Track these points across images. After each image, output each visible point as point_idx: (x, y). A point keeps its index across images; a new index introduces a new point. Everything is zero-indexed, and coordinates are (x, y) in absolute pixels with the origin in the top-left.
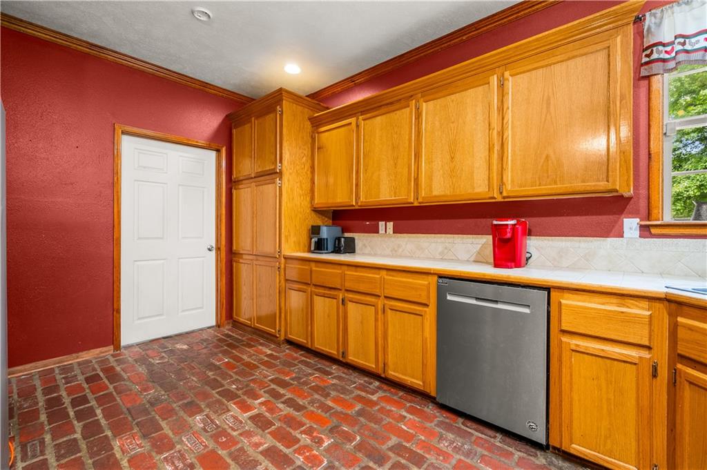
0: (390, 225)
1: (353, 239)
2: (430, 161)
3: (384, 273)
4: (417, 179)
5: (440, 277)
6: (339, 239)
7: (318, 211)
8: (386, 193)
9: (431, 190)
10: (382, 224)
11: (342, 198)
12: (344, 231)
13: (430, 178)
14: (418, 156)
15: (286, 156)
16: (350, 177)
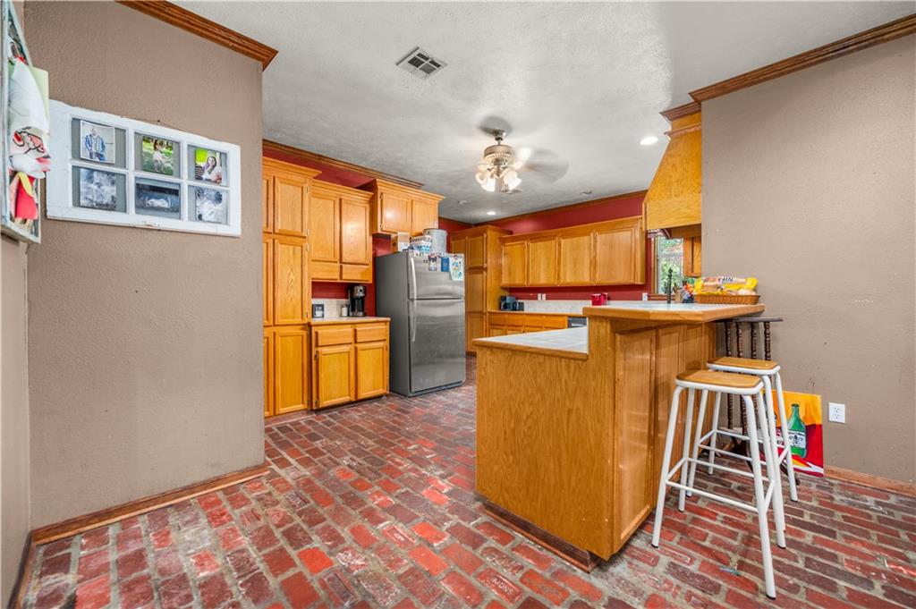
0: (544, 295)
1: (523, 304)
2: (565, 266)
3: (544, 317)
4: (559, 275)
5: (569, 317)
6: (516, 303)
7: (504, 288)
8: (543, 279)
9: (565, 279)
10: (539, 295)
11: (518, 281)
12: (517, 299)
13: (565, 274)
14: (559, 263)
15: (489, 260)
16: (524, 272)
